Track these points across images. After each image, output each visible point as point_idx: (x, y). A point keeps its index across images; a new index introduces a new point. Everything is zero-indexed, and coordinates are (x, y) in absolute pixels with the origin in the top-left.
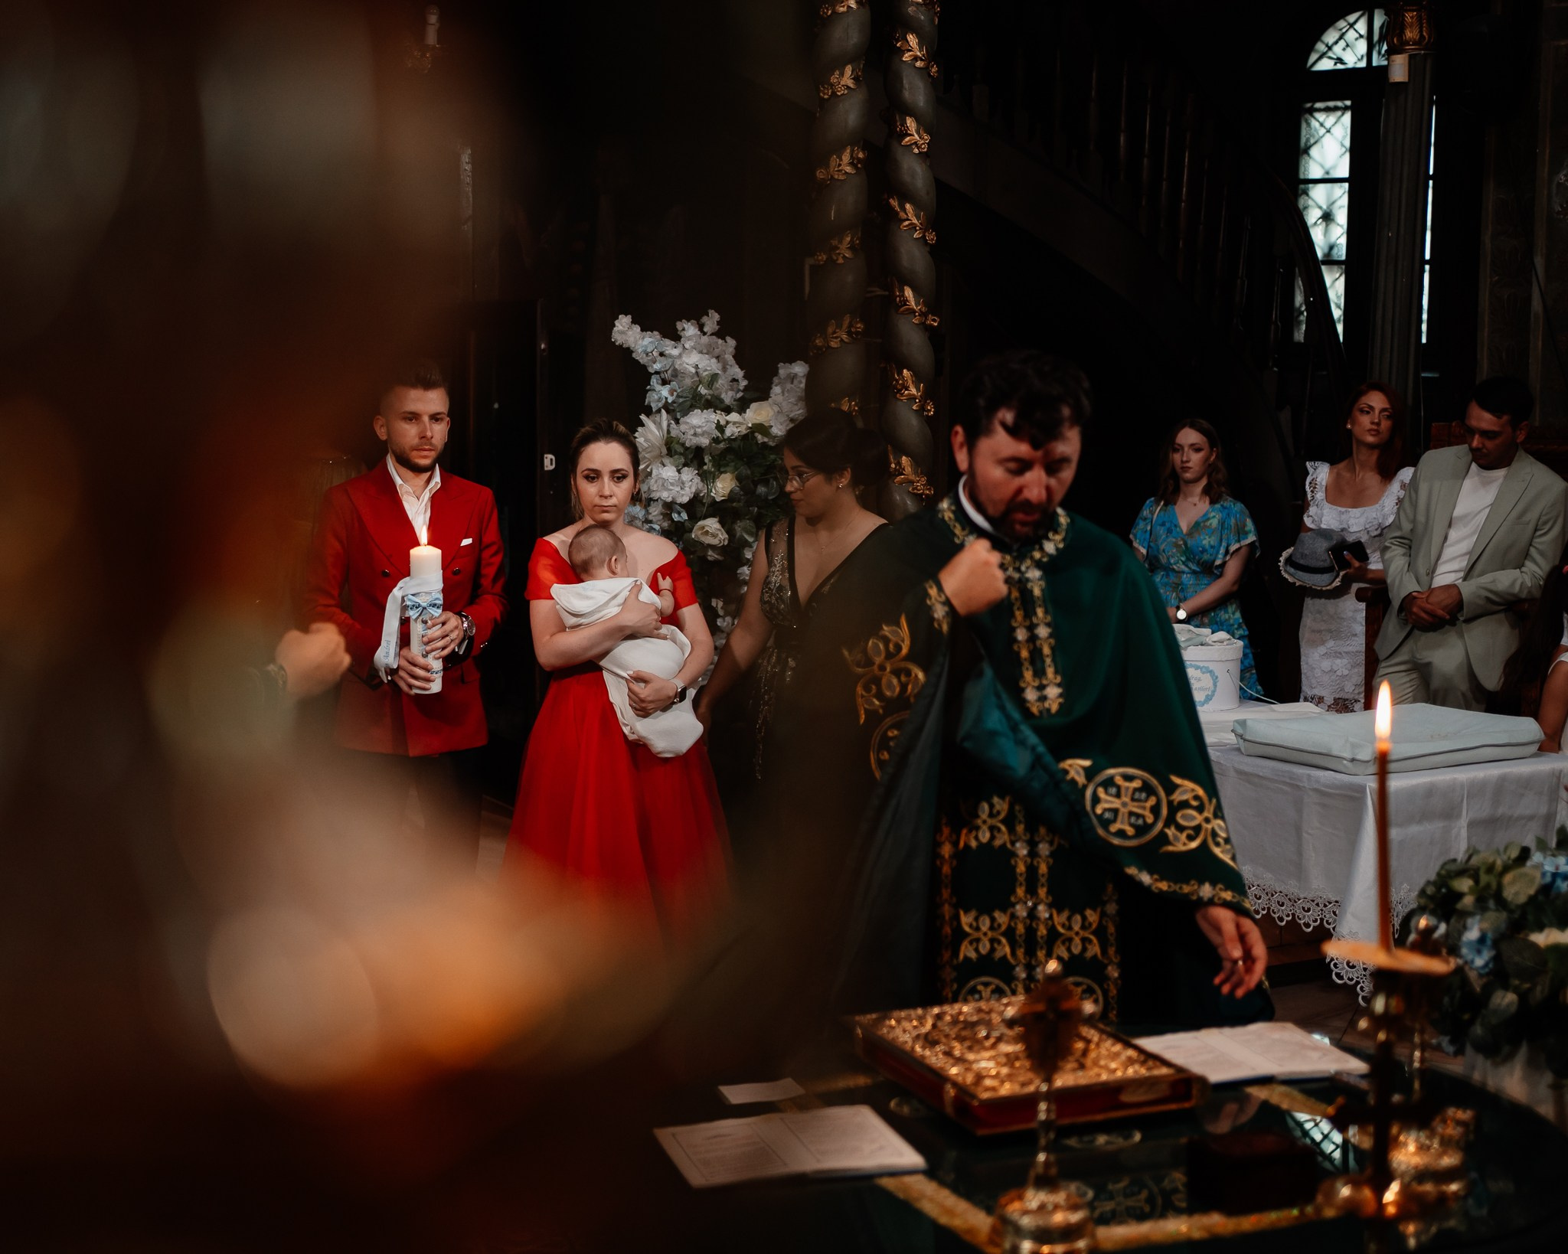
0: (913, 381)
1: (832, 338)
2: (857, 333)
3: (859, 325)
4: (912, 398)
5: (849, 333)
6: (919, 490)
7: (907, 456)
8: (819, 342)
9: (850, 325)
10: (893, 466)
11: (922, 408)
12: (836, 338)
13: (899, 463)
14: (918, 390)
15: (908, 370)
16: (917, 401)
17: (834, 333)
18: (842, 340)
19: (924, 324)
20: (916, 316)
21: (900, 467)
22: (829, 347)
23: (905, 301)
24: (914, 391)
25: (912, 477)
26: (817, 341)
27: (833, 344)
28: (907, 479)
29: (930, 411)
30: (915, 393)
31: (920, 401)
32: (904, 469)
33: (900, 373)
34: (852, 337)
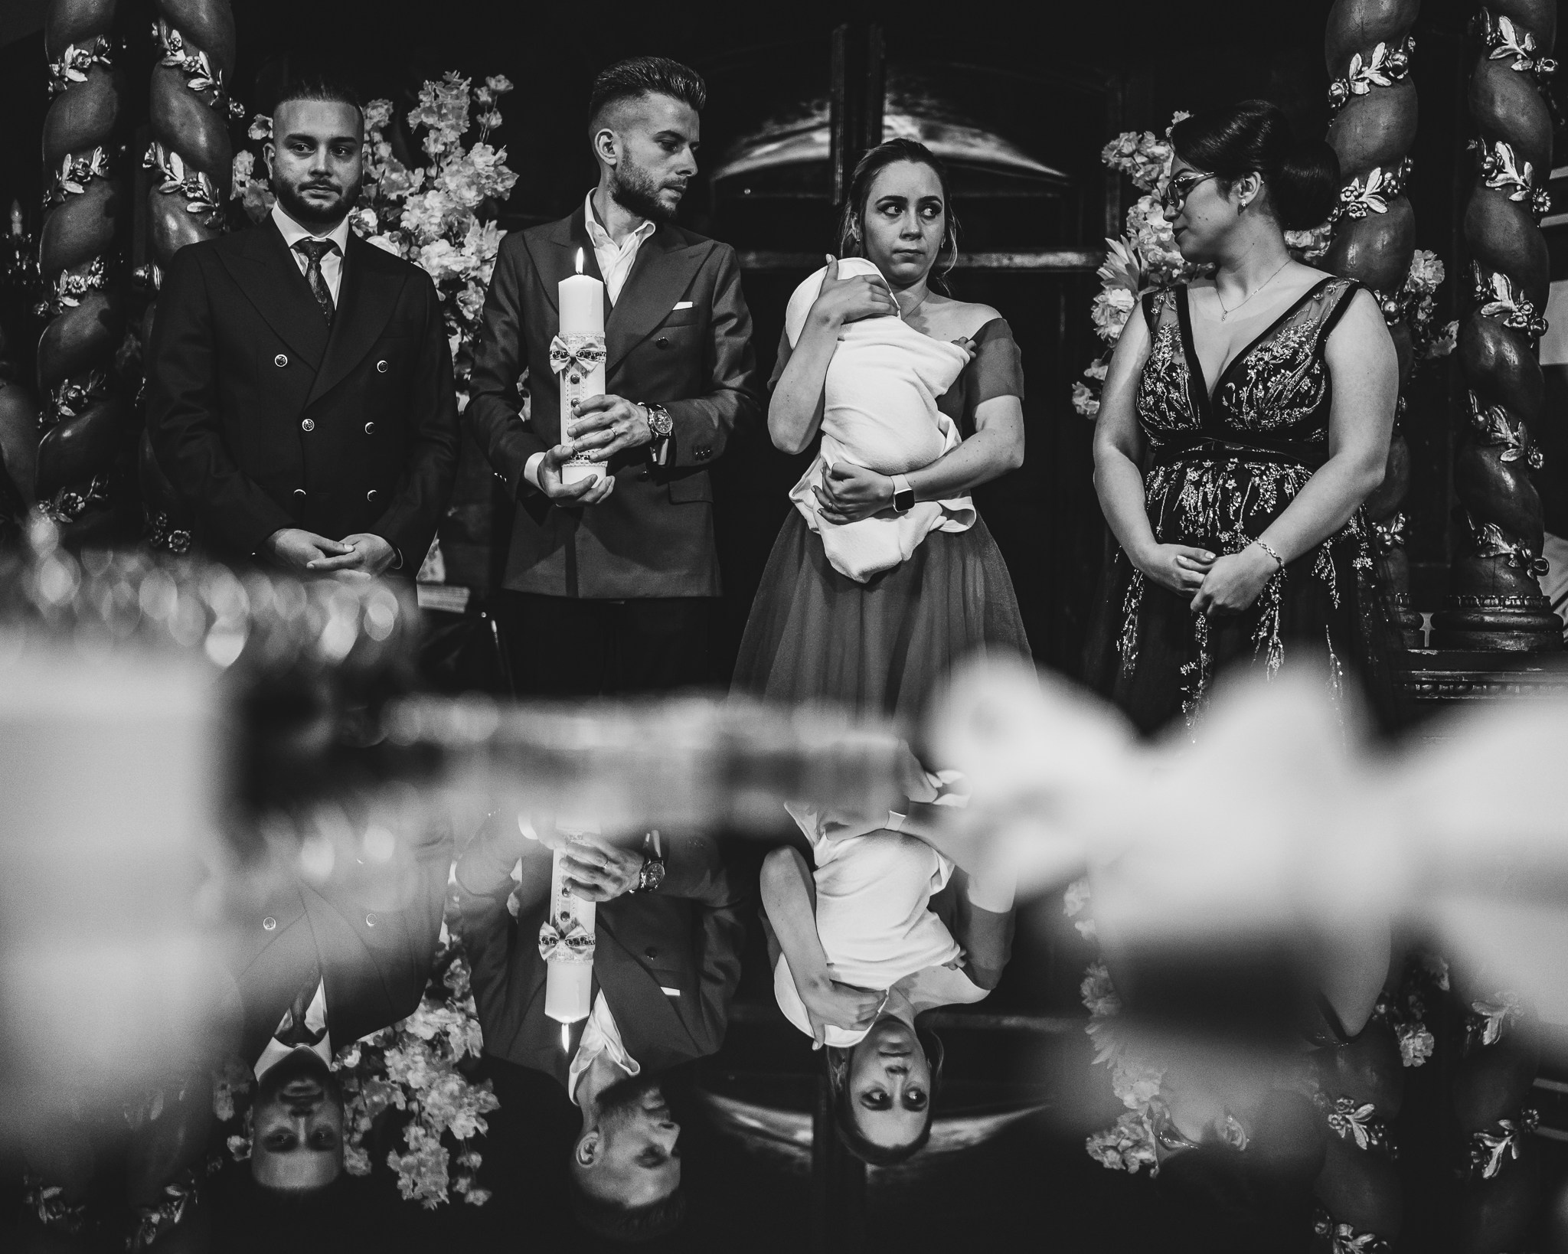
0: (1511, 158)
1: (1357, 80)
2: (1397, 70)
3: (1397, 56)
4: (1510, 186)
5: (1384, 71)
6: (1520, 323)
7: (1501, 273)
8: (1337, 89)
9: (1386, 58)
10: (1479, 289)
11: (1528, 201)
12: (1364, 79)
13: (1487, 284)
14: (1520, 172)
15: (1504, 143)
16: (1519, 188)
17: (1360, 72)
18: (1372, 83)
19: (1531, 71)
20: (1517, 60)
21: (1488, 288)
22: (1352, 95)
23: (1500, 41)
24: (1511, 171)
25: (1509, 304)
26: (1333, 87)
27: (1361, 88)
28: (1501, 307)
29: (1544, 204)
30: (1516, 176)
31: (1523, 189)
32: (1494, 291)
33: (1492, 150)
34: (1389, 77)
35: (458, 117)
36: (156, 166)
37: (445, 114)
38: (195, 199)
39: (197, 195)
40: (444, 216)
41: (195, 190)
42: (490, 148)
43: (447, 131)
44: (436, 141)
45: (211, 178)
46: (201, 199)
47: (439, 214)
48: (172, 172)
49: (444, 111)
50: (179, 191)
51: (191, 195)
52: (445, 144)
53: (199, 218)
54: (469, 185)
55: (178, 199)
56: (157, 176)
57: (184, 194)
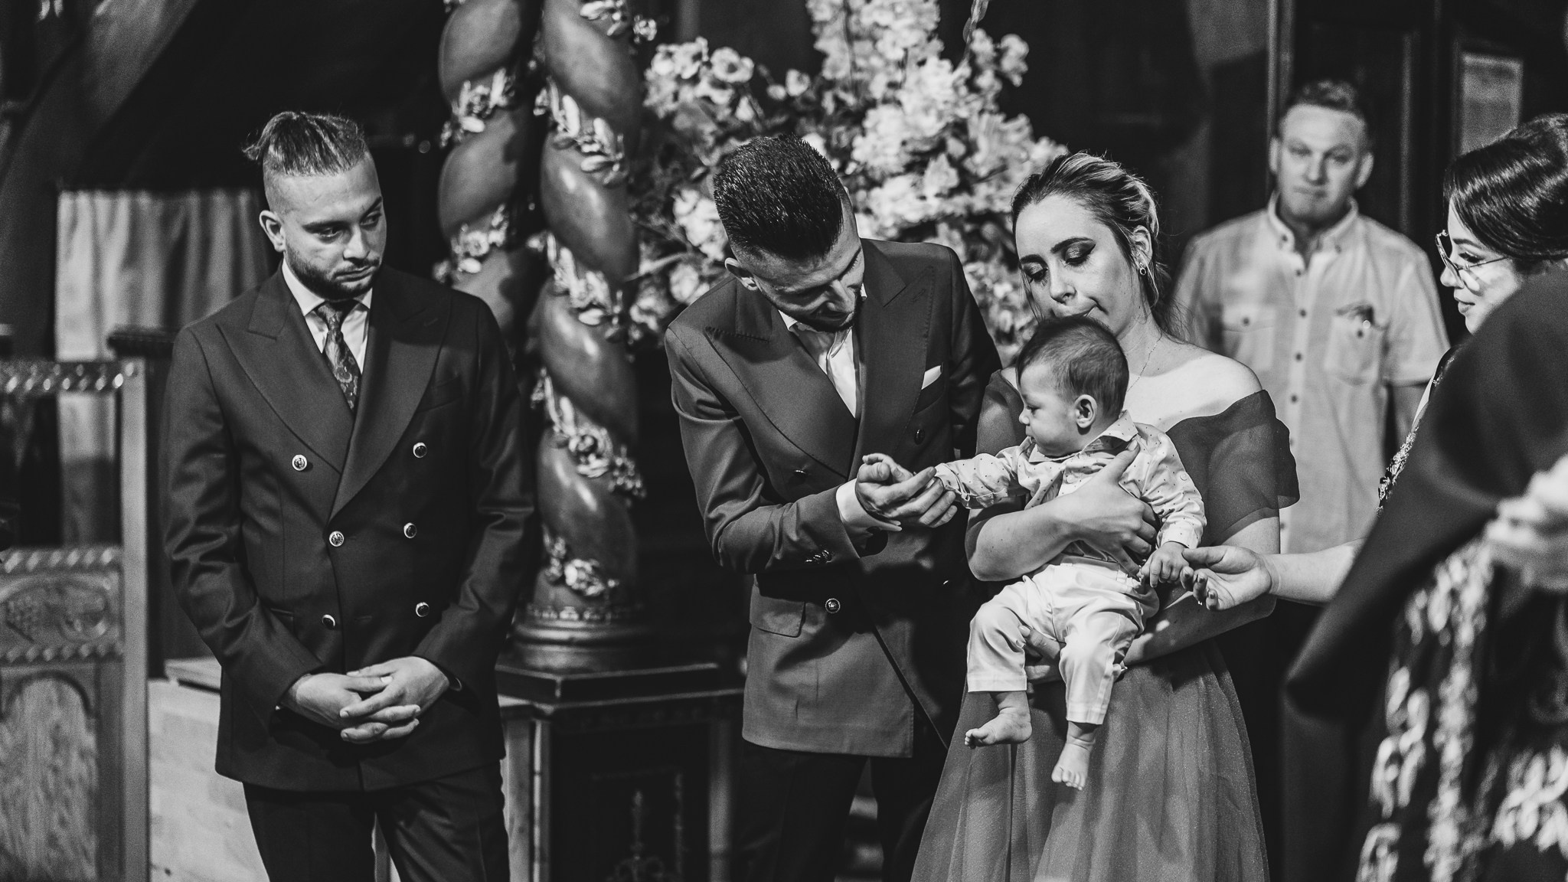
35: (920, 14)
36: (548, 112)
37: (901, 14)
38: (592, 154)
39: (595, 148)
40: (904, 143)
41: (592, 142)
42: (947, 64)
43: (906, 33)
44: (894, 44)
45: (614, 125)
46: (599, 153)
47: (897, 143)
48: (565, 117)
49: (899, 9)
50: (572, 143)
51: (586, 149)
52: (906, 50)
53: (597, 176)
54: (926, 110)
55: (572, 154)
56: (546, 125)
57: (579, 148)
